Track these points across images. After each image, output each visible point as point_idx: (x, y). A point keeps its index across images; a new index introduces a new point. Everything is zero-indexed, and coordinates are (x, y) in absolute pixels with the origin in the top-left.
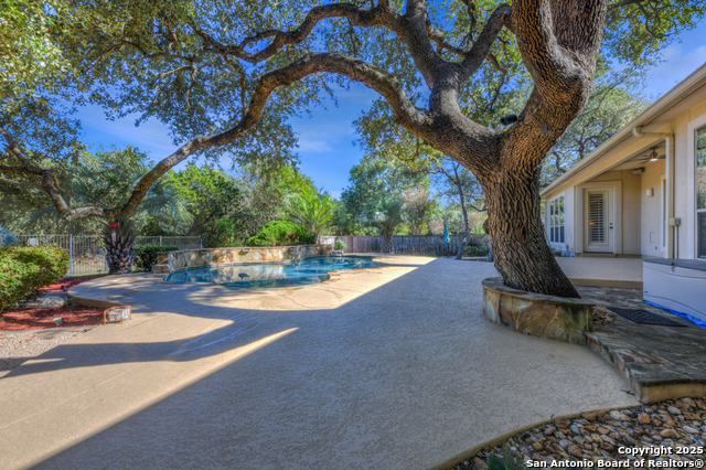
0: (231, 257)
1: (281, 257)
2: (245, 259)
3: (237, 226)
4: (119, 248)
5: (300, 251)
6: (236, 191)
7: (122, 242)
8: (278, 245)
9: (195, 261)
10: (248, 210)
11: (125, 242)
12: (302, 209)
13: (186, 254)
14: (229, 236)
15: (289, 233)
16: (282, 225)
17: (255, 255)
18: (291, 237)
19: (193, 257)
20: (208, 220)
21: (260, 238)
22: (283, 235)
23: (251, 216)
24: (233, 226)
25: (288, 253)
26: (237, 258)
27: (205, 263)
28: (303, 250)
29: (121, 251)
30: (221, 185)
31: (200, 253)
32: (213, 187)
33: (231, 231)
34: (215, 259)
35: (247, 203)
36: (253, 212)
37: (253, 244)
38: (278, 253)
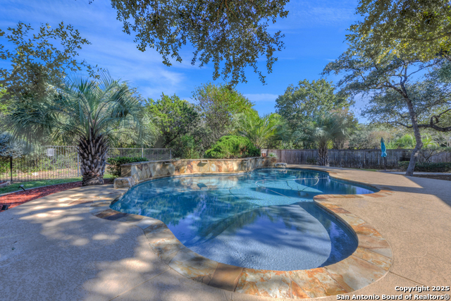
0: (191, 168)
1: (235, 168)
2: (204, 170)
3: (196, 141)
4: (91, 159)
5: (250, 162)
6: (195, 114)
7: (93, 153)
8: (232, 157)
9: (159, 172)
10: (203, 129)
11: (96, 153)
12: (249, 126)
13: (151, 166)
14: (190, 148)
15: (241, 146)
16: (234, 139)
17: (212, 167)
18: (242, 150)
19: (158, 167)
20: (176, 137)
21: (215, 150)
22: (236, 147)
23: (206, 134)
24: (193, 141)
25: (242, 165)
26: (196, 170)
27: (169, 173)
28: (253, 161)
29: (92, 162)
30: (185, 109)
31: (165, 164)
32: (179, 111)
33: (190, 144)
34: (178, 169)
35: (203, 124)
36: (206, 131)
37: (209, 156)
38: (233, 165)
